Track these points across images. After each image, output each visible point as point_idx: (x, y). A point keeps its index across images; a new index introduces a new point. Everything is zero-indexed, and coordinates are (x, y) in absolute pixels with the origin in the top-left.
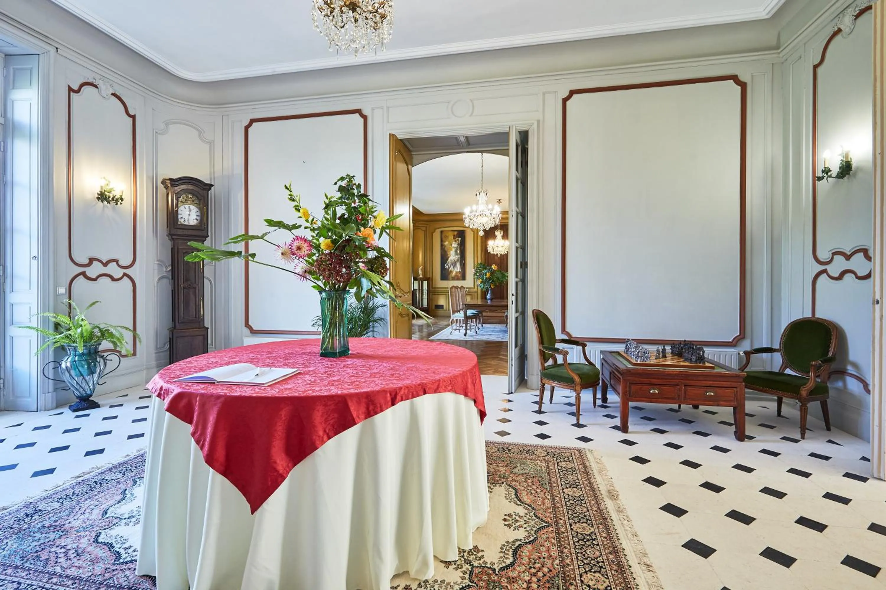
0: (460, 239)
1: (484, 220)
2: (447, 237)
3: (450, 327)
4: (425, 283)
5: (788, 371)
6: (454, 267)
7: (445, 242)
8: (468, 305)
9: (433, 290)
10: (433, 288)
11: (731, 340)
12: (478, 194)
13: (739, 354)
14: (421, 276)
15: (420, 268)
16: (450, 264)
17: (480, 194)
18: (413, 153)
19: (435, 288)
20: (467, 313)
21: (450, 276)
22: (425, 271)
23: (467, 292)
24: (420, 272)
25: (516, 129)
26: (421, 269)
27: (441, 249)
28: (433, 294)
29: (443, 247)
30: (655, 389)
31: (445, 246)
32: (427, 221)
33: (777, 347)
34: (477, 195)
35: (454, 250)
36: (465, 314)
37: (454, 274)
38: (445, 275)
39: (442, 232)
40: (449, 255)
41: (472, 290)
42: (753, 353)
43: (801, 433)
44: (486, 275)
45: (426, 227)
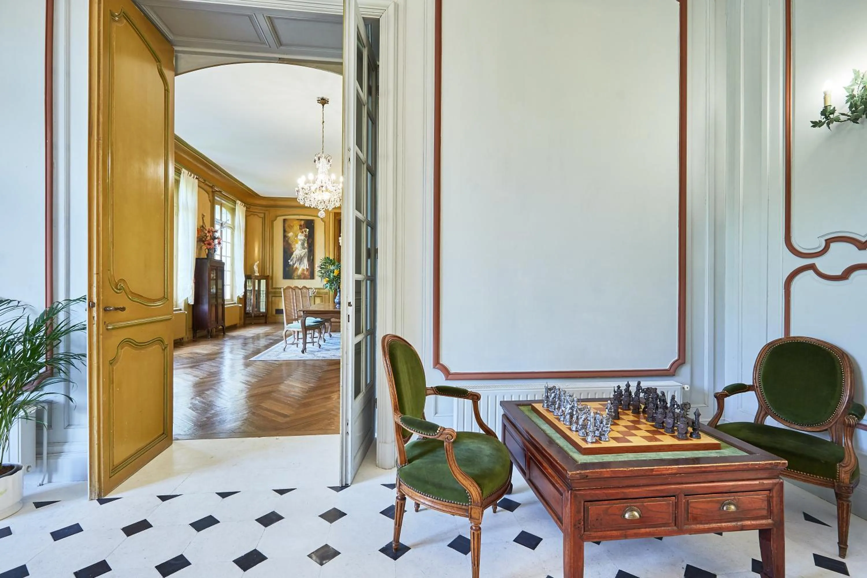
0: (308, 230)
1: (326, 196)
2: (291, 227)
3: (284, 341)
4: (263, 282)
5: (770, 421)
6: (300, 264)
7: (289, 233)
8: (306, 311)
9: (274, 290)
10: (273, 288)
11: (668, 367)
12: (317, 159)
13: (683, 388)
14: (257, 274)
15: (256, 264)
16: (295, 260)
17: (319, 159)
18: (176, 48)
19: (275, 288)
20: (306, 321)
21: (295, 274)
22: (262, 268)
23: (315, 293)
24: (256, 268)
25: (356, 14)
26: (258, 266)
27: (284, 241)
28: (273, 296)
29: (287, 239)
30: (632, 510)
31: (289, 238)
32: (266, 206)
33: (749, 381)
34: (315, 161)
35: (300, 243)
36: (303, 323)
37: (299, 272)
38: (288, 273)
39: (285, 220)
40: (294, 249)
41: (322, 291)
42: (727, 396)
43: (840, 548)
44: (333, 273)
45: (265, 214)
